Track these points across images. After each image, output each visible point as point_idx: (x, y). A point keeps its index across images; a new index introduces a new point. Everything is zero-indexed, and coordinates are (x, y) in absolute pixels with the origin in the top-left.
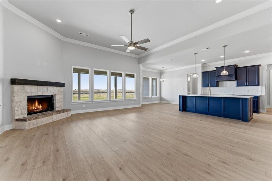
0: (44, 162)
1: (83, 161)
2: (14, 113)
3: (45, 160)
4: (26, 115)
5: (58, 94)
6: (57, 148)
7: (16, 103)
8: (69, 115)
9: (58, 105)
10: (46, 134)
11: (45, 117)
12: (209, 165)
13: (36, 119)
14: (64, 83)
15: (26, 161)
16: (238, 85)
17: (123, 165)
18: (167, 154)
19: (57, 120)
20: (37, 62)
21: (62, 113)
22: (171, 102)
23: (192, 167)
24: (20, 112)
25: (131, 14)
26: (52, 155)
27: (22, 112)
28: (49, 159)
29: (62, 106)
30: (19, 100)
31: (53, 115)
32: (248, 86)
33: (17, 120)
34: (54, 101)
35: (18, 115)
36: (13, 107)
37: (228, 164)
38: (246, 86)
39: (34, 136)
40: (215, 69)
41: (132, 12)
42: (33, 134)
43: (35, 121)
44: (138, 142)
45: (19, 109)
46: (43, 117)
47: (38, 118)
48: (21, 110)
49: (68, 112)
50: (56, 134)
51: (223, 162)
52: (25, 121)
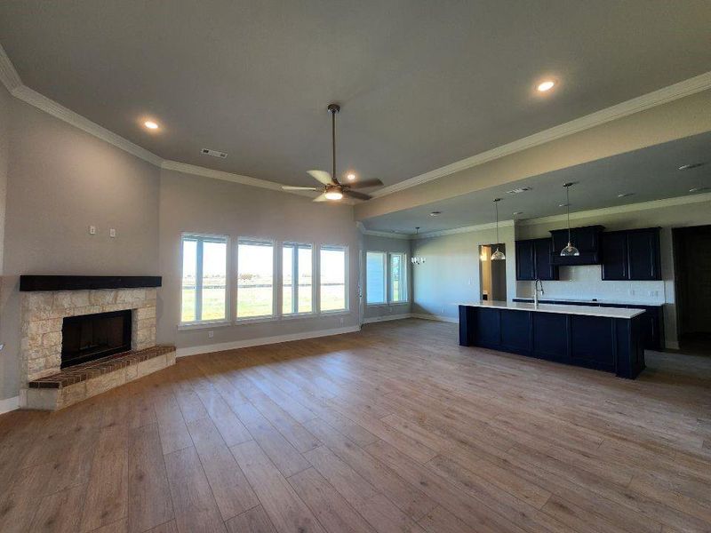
0: (104, 515)
1: (207, 510)
2: (26, 365)
3: (108, 509)
4: (58, 370)
5: (144, 306)
6: (139, 468)
7: (33, 339)
8: (172, 362)
9: (142, 336)
10: (110, 426)
11: (109, 371)
12: (524, 515)
13: (84, 378)
14: (160, 278)
15: (58, 514)
16: (607, 276)
17: (307, 521)
18: (422, 483)
19: (138, 377)
20: (92, 227)
21: (153, 357)
22: (440, 318)
23: (483, 523)
24: (42, 361)
25: (334, 112)
26: (126, 491)
27: (47, 361)
28: (117, 506)
29: (153, 338)
30: (41, 331)
31: (128, 364)
32: (631, 279)
33: (33, 385)
34: (134, 326)
35: (36, 371)
36: (25, 350)
37: (571, 513)
39: (78, 430)
40: (550, 235)
41: (334, 108)
42: (74, 426)
43: (81, 384)
44: (348, 446)
45: (40, 354)
46: (102, 373)
47: (90, 377)
48: (45, 356)
49: (169, 355)
50: (136, 424)
51: (561, 506)
52: (56, 386)
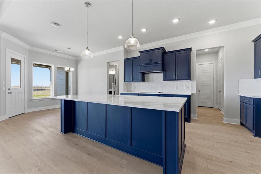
16: (165, 79)
32: (177, 80)
38: (175, 80)
